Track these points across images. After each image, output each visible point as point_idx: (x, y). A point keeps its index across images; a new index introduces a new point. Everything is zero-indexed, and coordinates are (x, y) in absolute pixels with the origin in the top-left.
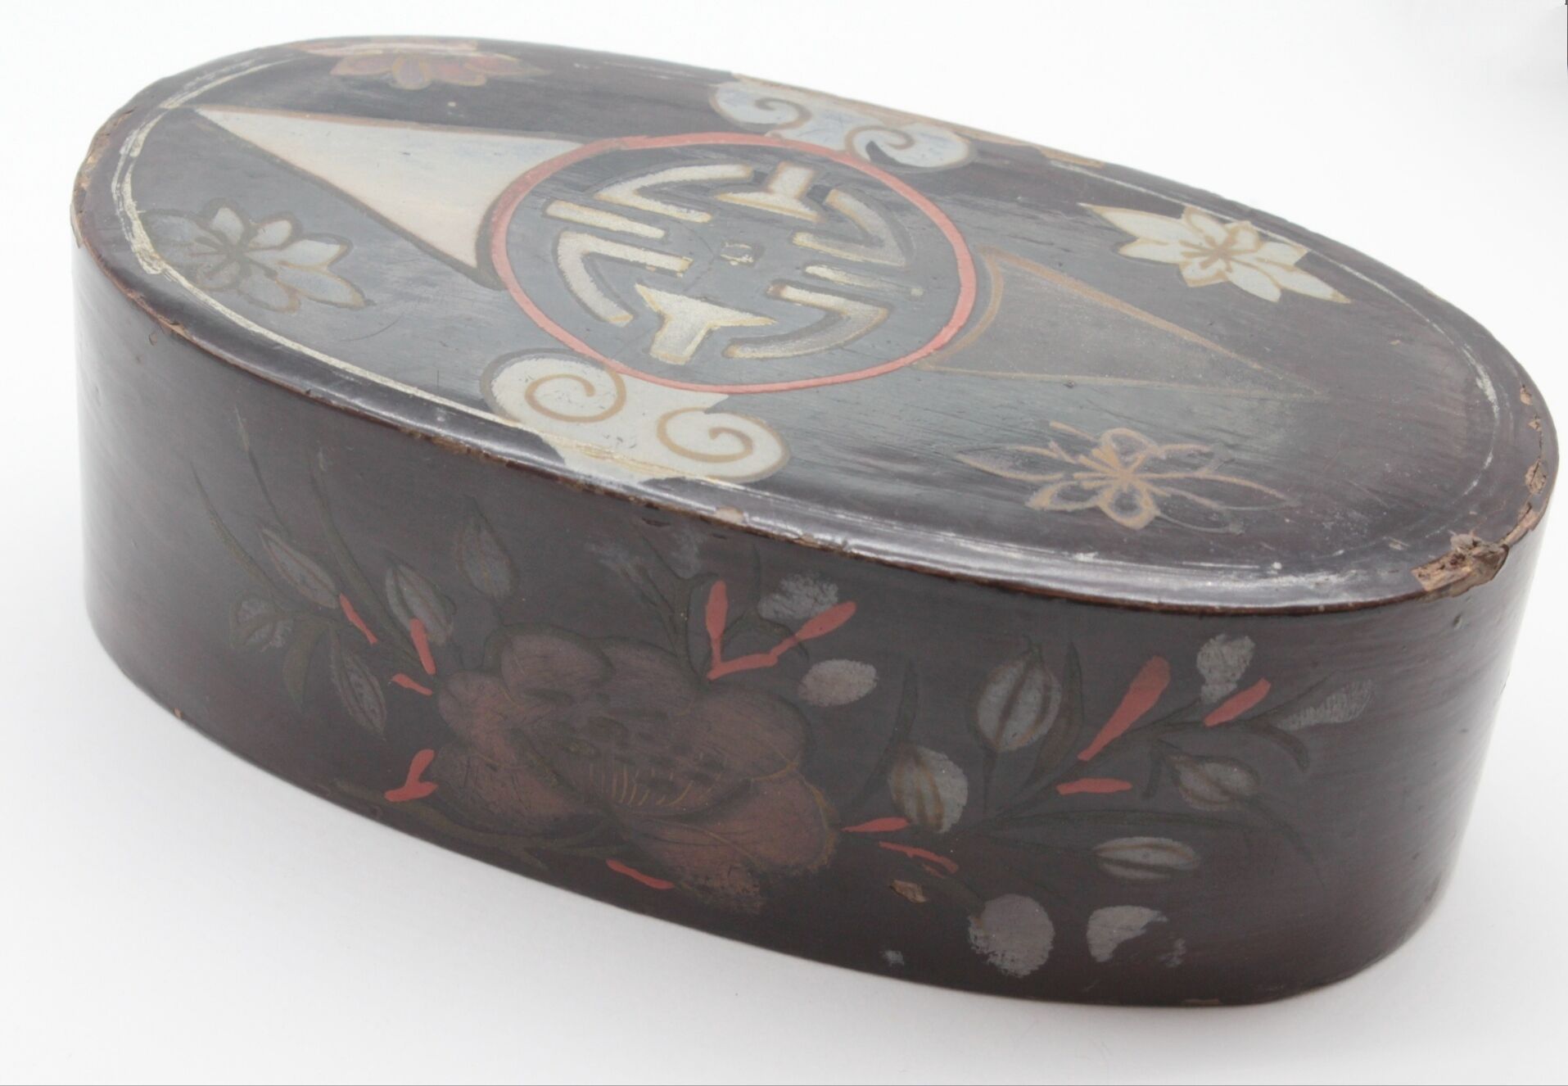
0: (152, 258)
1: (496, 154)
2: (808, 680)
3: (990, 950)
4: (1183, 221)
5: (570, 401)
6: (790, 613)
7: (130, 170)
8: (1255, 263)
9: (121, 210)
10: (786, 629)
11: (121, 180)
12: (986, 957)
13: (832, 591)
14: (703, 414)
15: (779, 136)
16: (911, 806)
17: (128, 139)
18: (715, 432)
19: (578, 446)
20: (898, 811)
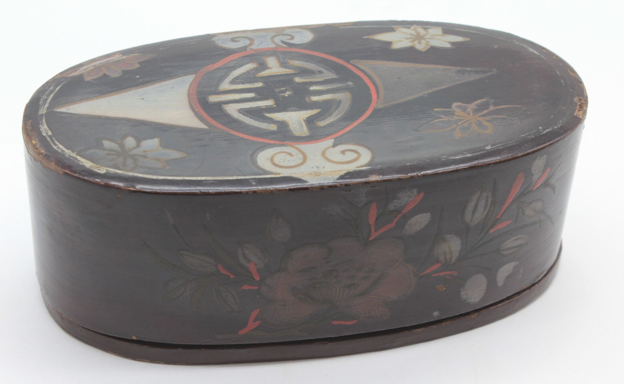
0: (98, 167)
1: (171, 88)
2: (407, 227)
3: (467, 298)
4: (397, 32)
5: (289, 161)
6: (400, 205)
7: (55, 140)
8: (432, 37)
9: (67, 155)
10: (398, 211)
11: (56, 145)
12: (466, 300)
13: (415, 191)
14: (332, 148)
15: (251, 49)
16: (442, 258)
17: (41, 130)
18: (343, 152)
19: (307, 175)
20: (438, 261)
